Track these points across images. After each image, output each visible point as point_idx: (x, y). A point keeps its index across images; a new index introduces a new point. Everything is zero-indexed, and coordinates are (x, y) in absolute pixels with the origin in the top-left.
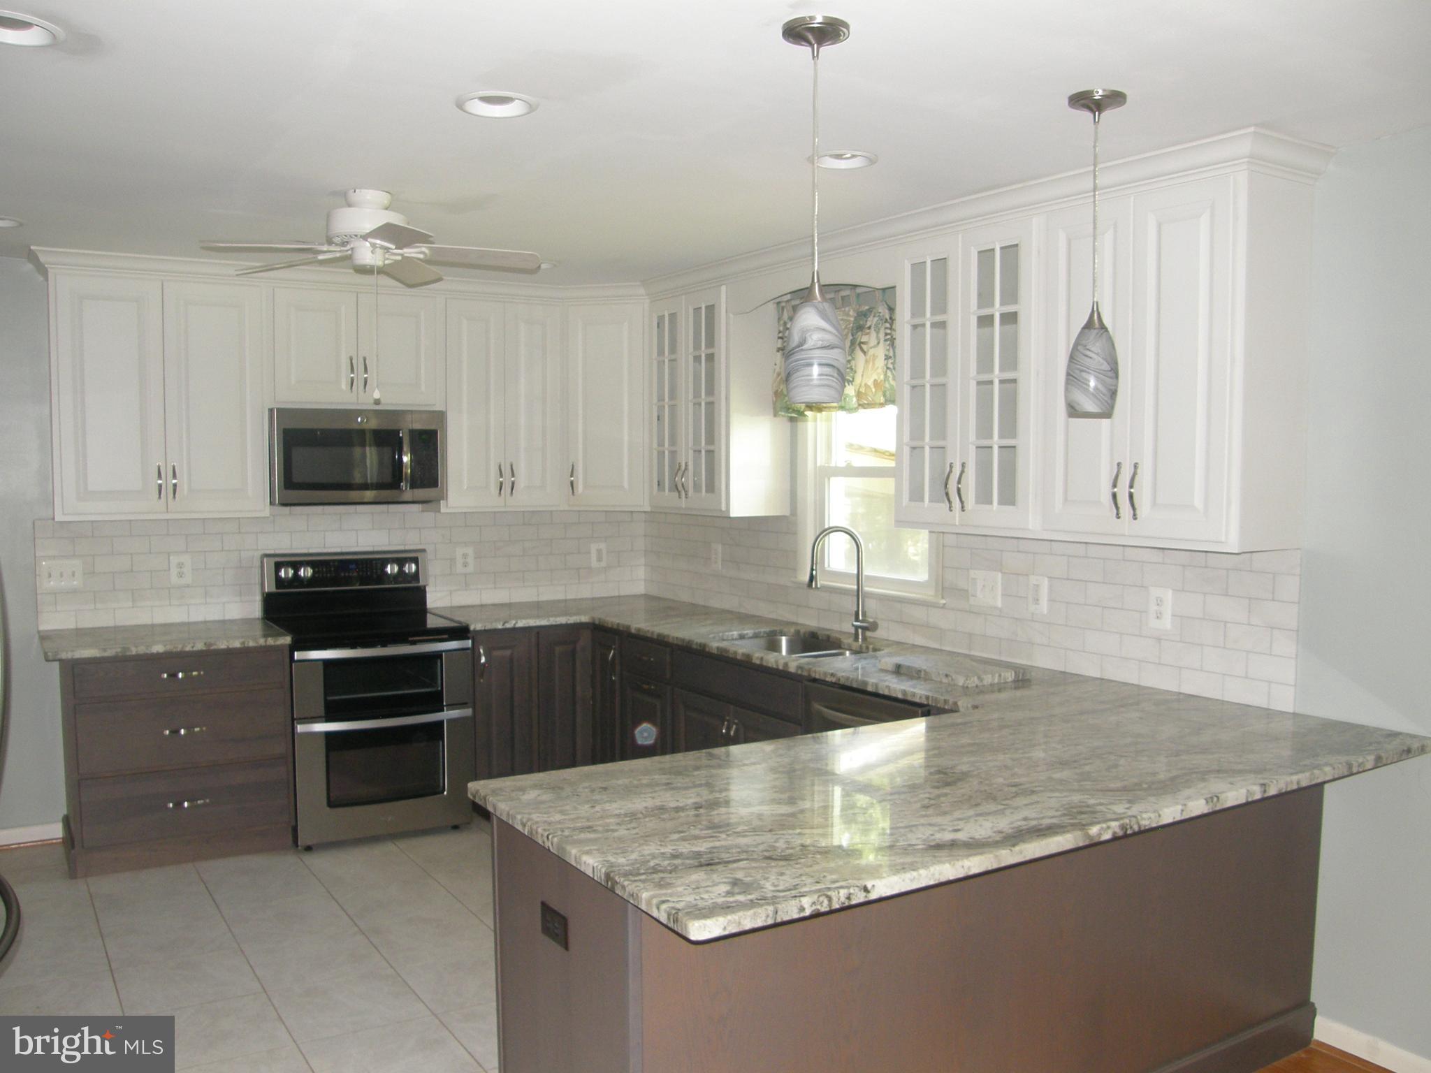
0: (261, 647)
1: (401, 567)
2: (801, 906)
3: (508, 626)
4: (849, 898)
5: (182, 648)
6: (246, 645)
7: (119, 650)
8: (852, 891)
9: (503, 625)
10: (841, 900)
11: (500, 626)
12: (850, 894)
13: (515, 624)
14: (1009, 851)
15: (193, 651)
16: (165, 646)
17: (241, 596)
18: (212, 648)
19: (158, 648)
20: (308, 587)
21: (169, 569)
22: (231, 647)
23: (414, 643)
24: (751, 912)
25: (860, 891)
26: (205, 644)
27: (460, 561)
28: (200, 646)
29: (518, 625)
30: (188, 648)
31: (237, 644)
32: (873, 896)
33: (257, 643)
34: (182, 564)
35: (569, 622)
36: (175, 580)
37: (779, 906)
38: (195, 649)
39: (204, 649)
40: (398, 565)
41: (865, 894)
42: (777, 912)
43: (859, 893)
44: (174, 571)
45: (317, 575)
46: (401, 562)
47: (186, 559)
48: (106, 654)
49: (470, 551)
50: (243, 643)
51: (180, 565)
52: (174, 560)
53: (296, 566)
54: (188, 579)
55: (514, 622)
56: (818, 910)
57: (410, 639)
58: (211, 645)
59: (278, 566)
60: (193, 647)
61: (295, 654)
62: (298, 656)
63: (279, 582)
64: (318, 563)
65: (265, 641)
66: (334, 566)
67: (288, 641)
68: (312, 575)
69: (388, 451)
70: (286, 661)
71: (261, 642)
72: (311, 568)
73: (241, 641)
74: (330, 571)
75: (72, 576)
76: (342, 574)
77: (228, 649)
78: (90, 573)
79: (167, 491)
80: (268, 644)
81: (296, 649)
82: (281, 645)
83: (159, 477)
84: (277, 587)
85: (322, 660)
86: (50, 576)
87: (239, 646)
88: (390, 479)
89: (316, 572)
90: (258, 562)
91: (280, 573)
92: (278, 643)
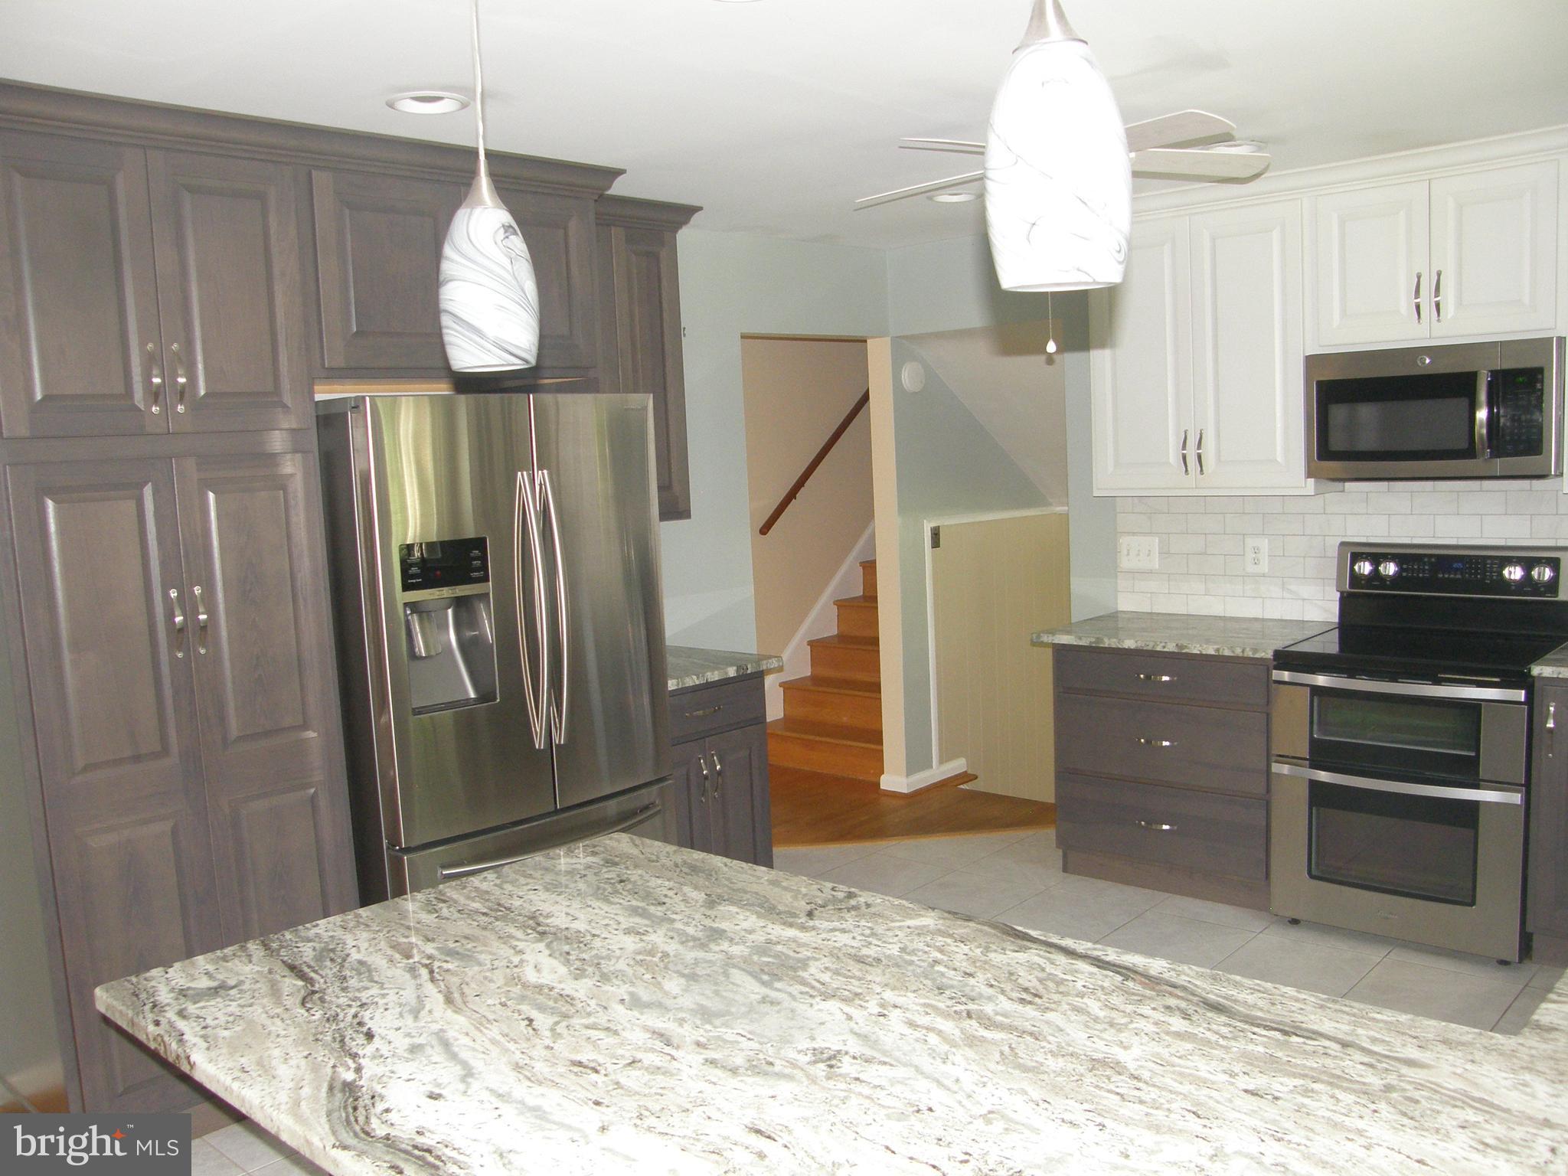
0: (1238, 657)
1: (1528, 568)
15: (1165, 652)
17: (1323, 593)
18: (1184, 651)
19: (1131, 643)
20: (1391, 589)
21: (1244, 554)
26: (1177, 645)
28: (1171, 647)
30: (1159, 649)
31: (1211, 652)
33: (1233, 652)
34: (1258, 548)
36: (1251, 568)
38: (1165, 650)
39: (1175, 650)
40: (1522, 567)
44: (1250, 555)
45: (1404, 574)
46: (1528, 564)
47: (1264, 544)
50: (1218, 650)
51: (1256, 550)
52: (1250, 542)
53: (1377, 559)
54: (1264, 567)
57: (1440, 676)
58: (1183, 647)
59: (1355, 558)
60: (1164, 647)
61: (1274, 672)
62: (1276, 675)
63: (1356, 579)
64: (1407, 557)
65: (1243, 652)
66: (1431, 564)
67: (1269, 655)
68: (1396, 573)
69: (1464, 402)
70: (1268, 681)
71: (1238, 652)
72: (1397, 565)
73: (1216, 647)
74: (1424, 571)
75: (1149, 555)
76: (1441, 576)
77: (1201, 655)
78: (1165, 553)
79: (1192, 461)
80: (1245, 655)
81: (1276, 668)
82: (1262, 659)
83: (1184, 447)
84: (1352, 585)
85: (1307, 685)
86: (1128, 554)
87: (1213, 653)
88: (1464, 445)
89: (1401, 570)
90: (1333, 552)
91: (1356, 568)
92: (1257, 656)
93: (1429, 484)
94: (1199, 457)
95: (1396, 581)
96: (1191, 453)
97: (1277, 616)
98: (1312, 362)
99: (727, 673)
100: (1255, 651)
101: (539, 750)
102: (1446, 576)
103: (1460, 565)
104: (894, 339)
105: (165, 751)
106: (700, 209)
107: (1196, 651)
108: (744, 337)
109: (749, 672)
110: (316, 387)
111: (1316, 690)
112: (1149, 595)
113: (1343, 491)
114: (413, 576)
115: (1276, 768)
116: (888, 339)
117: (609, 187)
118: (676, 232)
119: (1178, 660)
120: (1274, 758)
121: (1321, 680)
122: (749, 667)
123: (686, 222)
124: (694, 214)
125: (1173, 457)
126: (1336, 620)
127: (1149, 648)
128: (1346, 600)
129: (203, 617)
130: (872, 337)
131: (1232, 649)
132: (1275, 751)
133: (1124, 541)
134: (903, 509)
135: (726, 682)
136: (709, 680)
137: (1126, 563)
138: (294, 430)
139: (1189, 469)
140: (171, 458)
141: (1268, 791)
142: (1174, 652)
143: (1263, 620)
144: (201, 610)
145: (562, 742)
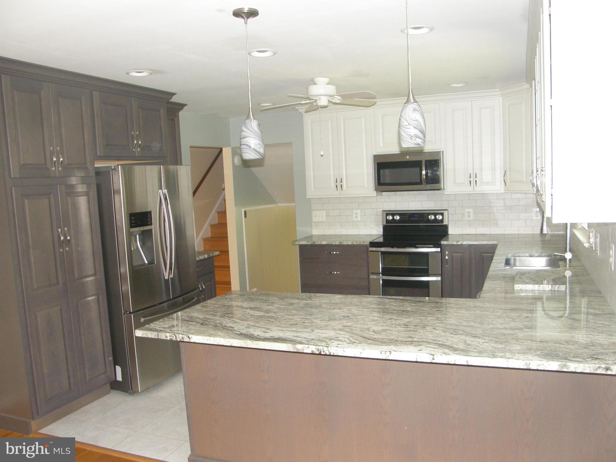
0: (358, 245)
1: (435, 216)
2: (166, 336)
3: (459, 243)
4: (183, 338)
5: (332, 243)
6: (353, 244)
7: (312, 242)
8: (184, 336)
9: (456, 243)
10: (180, 338)
11: (455, 243)
12: (183, 337)
13: (462, 243)
14: (251, 342)
15: (336, 245)
16: (327, 242)
17: (377, 226)
19: (324, 243)
20: (394, 224)
21: (352, 215)
22: (348, 244)
23: (417, 248)
24: (151, 332)
25: (187, 337)
26: (339, 242)
27: (467, 214)
28: (338, 243)
29: (463, 244)
30: (334, 244)
31: (350, 243)
32: (192, 341)
34: (357, 213)
35: (489, 244)
36: (355, 219)
37: (159, 333)
38: (336, 244)
39: (339, 244)
40: (434, 215)
41: (189, 339)
42: (158, 335)
43: (186, 338)
44: (354, 215)
45: (401, 219)
46: (435, 215)
47: (359, 211)
48: (309, 243)
49: (471, 210)
50: (352, 243)
51: (356, 214)
52: (355, 211)
53: (393, 215)
54: (359, 219)
55: (461, 242)
56: (172, 339)
57: (417, 246)
58: (341, 243)
59: (387, 215)
60: (335, 243)
61: (370, 248)
62: (371, 249)
63: (387, 221)
64: (402, 214)
65: (360, 243)
66: (408, 215)
67: (368, 243)
68: (399, 219)
69: (418, 169)
70: (368, 251)
71: (358, 243)
72: (399, 216)
73: (352, 242)
74: (407, 218)
75: (322, 217)
76: (411, 219)
77: (347, 245)
78: (328, 216)
79: (339, 187)
80: (361, 244)
81: (371, 247)
82: (366, 245)
83: (336, 182)
84: (386, 223)
85: (380, 251)
86: (316, 217)
87: (351, 244)
88: (419, 181)
89: (401, 218)
90: (380, 213)
91: (388, 217)
92: (364, 244)
93: (407, 192)
94: (341, 185)
95: (399, 221)
96: (339, 184)
97: (363, 234)
98: (376, 157)
99: (205, 257)
100: (364, 242)
101: (167, 279)
102: (413, 219)
103: (417, 216)
104: (232, 148)
105: (58, 283)
106: (186, 105)
107: (346, 244)
108: (191, 147)
109: (211, 256)
110: (95, 163)
111: (383, 253)
112: (323, 229)
113: (382, 195)
114: (133, 224)
115: (371, 277)
116: (230, 148)
117: (171, 99)
118: (179, 112)
119: (340, 247)
120: (370, 274)
121: (383, 249)
122: (211, 254)
123: (182, 109)
124: (184, 107)
125: (333, 185)
126: (382, 233)
127: (331, 244)
128: (385, 228)
129: (68, 238)
130: (224, 147)
131: (357, 242)
132: (370, 271)
133: (314, 213)
134: (236, 205)
135: (205, 259)
136: (201, 259)
137: (315, 219)
138: (82, 176)
139: (338, 189)
140: (57, 185)
141: (369, 284)
142: (338, 245)
143: (359, 235)
144: (68, 235)
145: (172, 277)
